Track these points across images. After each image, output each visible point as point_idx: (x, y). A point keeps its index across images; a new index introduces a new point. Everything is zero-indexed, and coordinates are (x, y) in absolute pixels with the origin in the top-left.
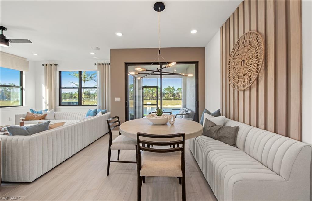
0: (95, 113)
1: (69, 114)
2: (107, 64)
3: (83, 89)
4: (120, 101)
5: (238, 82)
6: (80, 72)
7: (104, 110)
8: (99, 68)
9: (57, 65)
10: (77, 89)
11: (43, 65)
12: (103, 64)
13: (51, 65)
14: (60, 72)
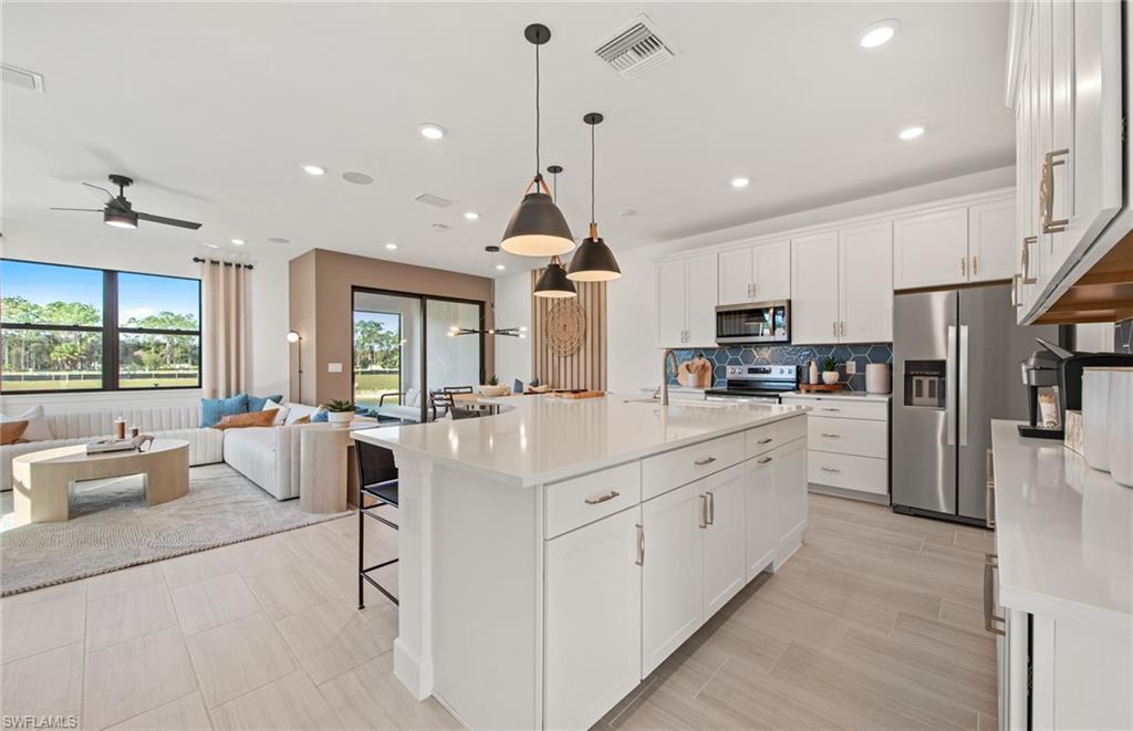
4: (341, 371)
5: (559, 347)
12: (228, 265)
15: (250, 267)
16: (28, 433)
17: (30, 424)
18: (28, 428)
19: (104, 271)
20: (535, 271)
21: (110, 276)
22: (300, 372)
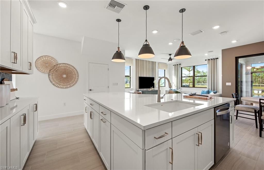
0: (208, 93)
1: (189, 92)
2: (215, 59)
3: (195, 77)
4: (231, 85)
6: (194, 67)
7: (215, 91)
8: (209, 63)
9: (180, 64)
10: (192, 77)
11: (173, 65)
12: (212, 59)
13: (178, 65)
14: (182, 68)
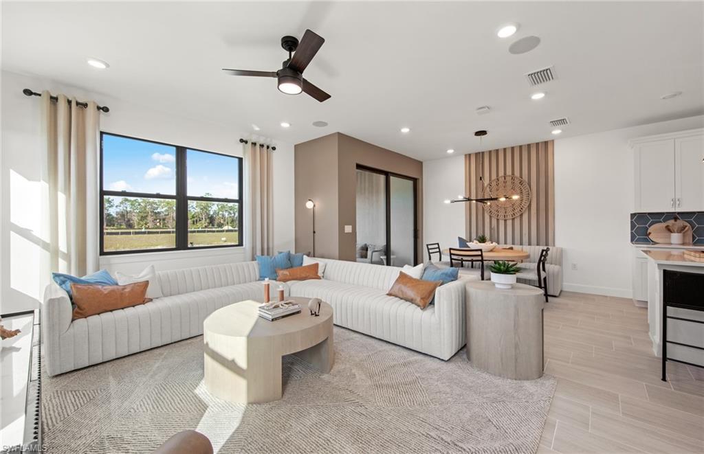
15: (274, 148)
16: (149, 294)
17: (150, 283)
18: (149, 289)
19: (177, 147)
20: (470, 155)
21: (181, 152)
22: (314, 232)
